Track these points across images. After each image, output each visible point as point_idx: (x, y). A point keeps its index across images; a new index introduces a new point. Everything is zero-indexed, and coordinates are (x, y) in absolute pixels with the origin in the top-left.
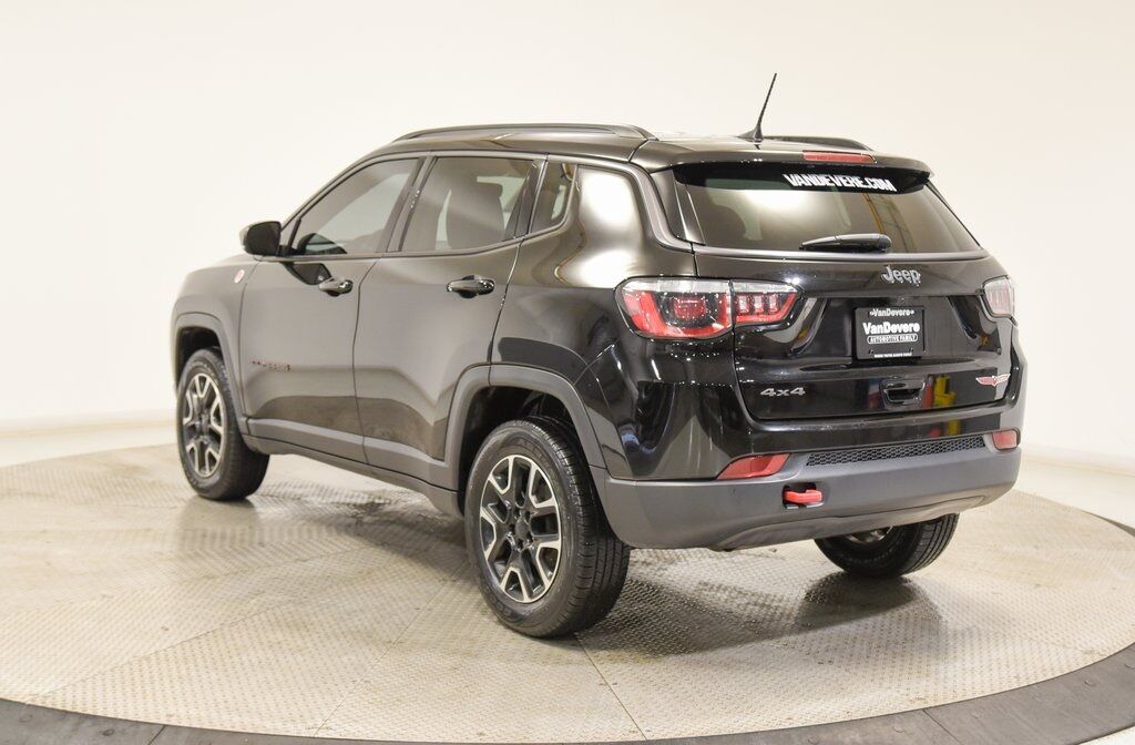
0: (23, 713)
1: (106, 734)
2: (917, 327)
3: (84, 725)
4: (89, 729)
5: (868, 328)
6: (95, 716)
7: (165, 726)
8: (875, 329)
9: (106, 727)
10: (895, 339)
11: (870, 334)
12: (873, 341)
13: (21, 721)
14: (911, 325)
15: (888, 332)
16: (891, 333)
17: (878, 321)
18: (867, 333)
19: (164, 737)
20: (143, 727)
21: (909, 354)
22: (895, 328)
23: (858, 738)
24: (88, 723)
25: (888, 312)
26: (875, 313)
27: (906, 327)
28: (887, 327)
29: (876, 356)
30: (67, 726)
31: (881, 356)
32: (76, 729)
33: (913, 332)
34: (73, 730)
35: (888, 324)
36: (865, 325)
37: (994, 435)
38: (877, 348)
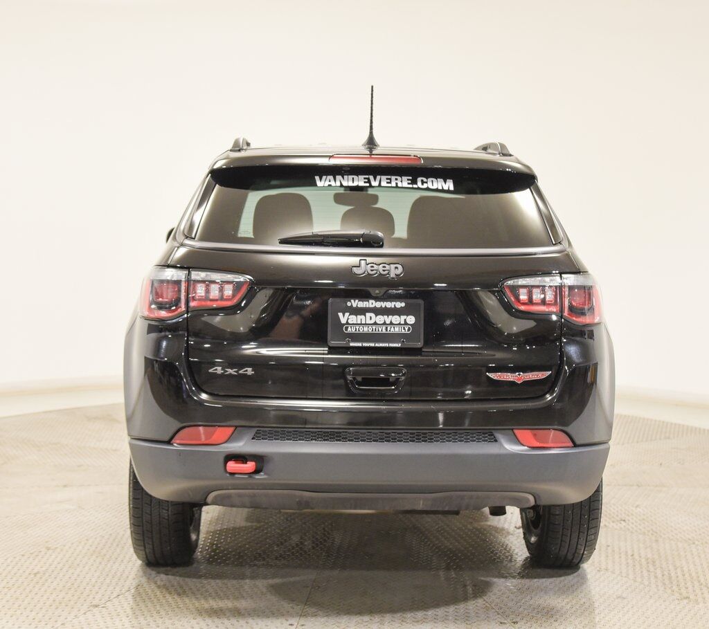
2: (411, 320)
5: (345, 318)
8: (353, 319)
10: (382, 330)
11: (347, 323)
12: (352, 329)
14: (403, 317)
15: (372, 322)
16: (375, 323)
17: (358, 311)
18: (343, 322)
21: (399, 345)
22: (380, 319)
25: (372, 304)
26: (355, 303)
27: (396, 319)
28: (370, 318)
29: (352, 344)
33: (406, 323)
35: (373, 315)
36: (340, 315)
37: (516, 431)
38: (356, 337)
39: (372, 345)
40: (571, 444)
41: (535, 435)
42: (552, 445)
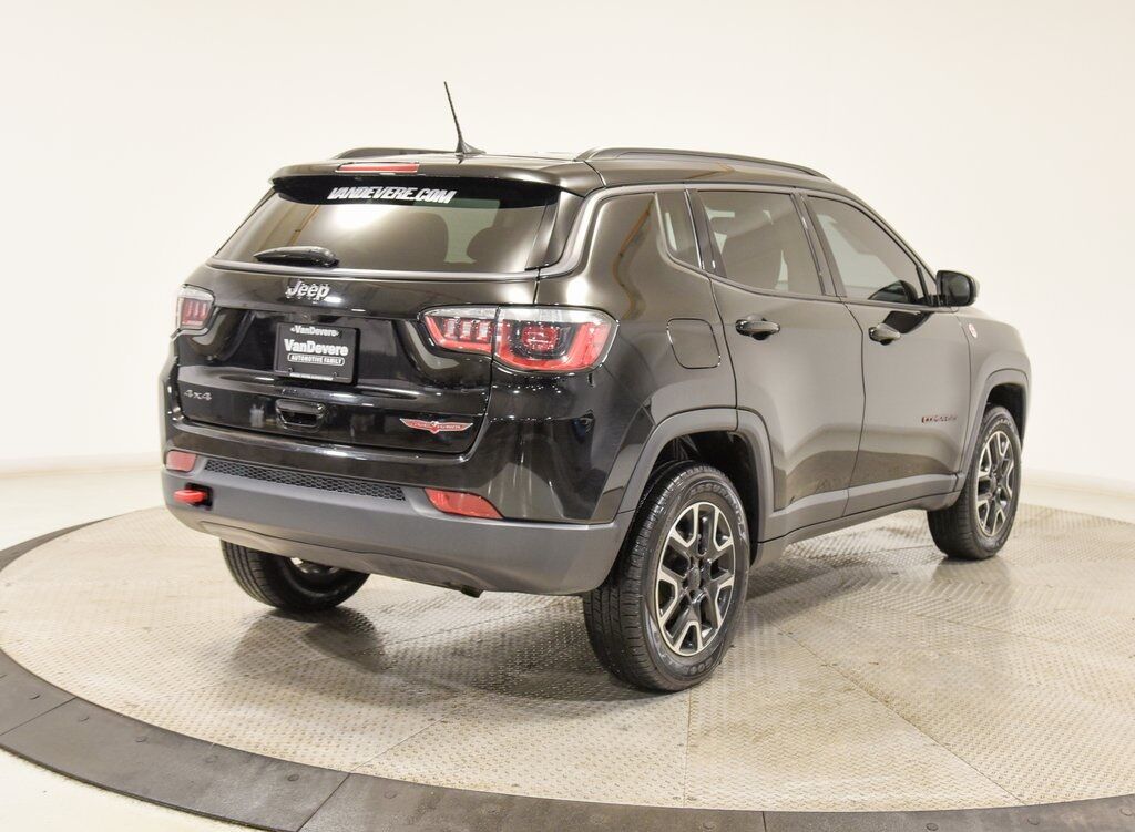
0: (209, 754)
1: (291, 779)
2: (344, 351)
3: (269, 769)
4: (273, 774)
5: (289, 345)
6: (280, 761)
7: (350, 774)
8: (298, 347)
9: (291, 772)
10: (319, 360)
11: (291, 351)
12: (294, 358)
13: (207, 761)
14: (339, 348)
15: (312, 351)
16: (314, 353)
17: (302, 339)
18: (288, 349)
19: (349, 785)
20: (328, 775)
21: (330, 379)
22: (320, 348)
23: (1081, 819)
24: (271, 768)
25: (311, 330)
26: (298, 329)
27: (332, 349)
28: (310, 346)
29: (292, 375)
30: (252, 769)
31: (297, 375)
32: (261, 772)
33: (340, 355)
34: (257, 774)
35: (312, 343)
36: (286, 341)
37: (429, 491)
38: (296, 367)
39: (308, 377)
40: (499, 517)
41: (447, 497)
42: (472, 513)
